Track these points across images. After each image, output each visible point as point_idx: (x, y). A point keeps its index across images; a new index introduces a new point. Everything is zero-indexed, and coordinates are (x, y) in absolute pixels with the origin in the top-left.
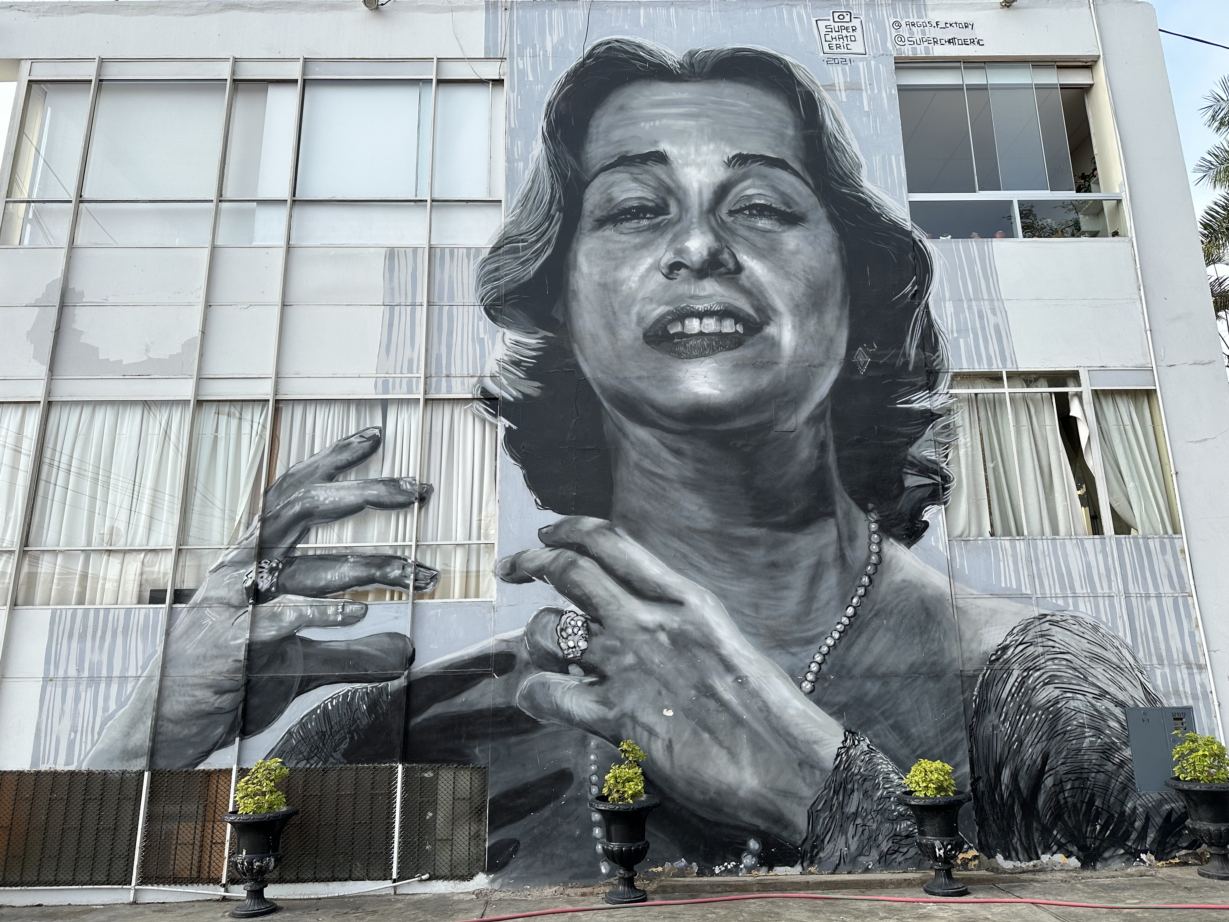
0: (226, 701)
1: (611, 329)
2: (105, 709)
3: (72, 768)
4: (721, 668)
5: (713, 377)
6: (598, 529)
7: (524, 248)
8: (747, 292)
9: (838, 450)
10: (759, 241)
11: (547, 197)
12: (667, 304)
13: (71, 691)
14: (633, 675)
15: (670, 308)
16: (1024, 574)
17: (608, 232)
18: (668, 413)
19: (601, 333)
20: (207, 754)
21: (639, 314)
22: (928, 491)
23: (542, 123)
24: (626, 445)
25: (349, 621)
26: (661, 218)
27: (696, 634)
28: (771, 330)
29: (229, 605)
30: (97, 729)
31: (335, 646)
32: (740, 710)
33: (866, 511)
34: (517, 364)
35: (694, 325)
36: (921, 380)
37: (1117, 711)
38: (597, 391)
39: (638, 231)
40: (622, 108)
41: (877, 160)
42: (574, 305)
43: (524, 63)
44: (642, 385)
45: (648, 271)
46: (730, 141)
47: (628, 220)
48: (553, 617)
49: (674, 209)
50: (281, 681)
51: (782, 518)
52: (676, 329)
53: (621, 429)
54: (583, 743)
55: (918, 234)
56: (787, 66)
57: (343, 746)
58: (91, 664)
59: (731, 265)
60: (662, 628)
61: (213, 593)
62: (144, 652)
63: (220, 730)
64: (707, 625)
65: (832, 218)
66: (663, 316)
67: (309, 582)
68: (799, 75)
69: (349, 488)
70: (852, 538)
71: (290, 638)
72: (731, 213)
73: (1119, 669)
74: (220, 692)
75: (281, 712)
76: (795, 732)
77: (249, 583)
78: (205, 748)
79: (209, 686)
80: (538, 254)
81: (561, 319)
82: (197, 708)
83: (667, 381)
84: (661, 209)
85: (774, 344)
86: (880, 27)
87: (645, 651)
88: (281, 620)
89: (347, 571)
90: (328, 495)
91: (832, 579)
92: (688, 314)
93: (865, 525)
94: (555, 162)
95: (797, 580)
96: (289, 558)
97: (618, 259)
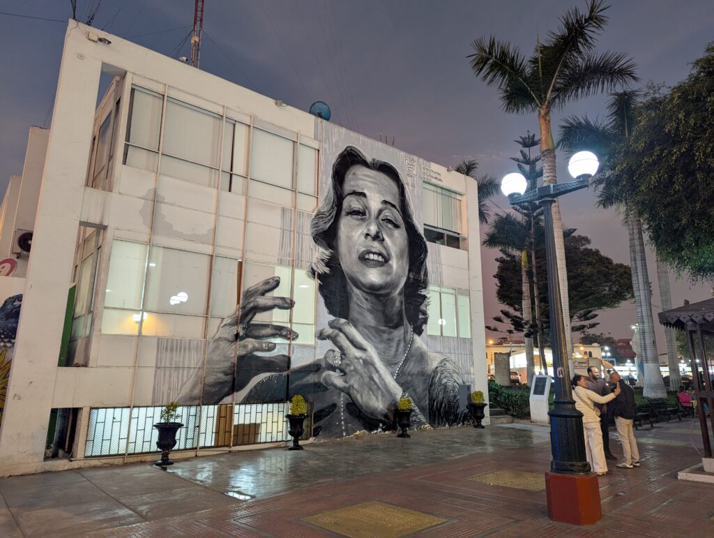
0: (228, 378)
1: (350, 252)
4: (375, 371)
5: (376, 275)
6: (345, 323)
7: (325, 217)
8: (385, 248)
9: (405, 305)
10: (389, 232)
11: (332, 200)
12: (365, 247)
13: (167, 373)
14: (353, 373)
15: (365, 249)
17: (349, 217)
18: (365, 286)
19: (347, 253)
20: (223, 398)
22: (424, 320)
23: (331, 173)
24: (353, 295)
25: (270, 350)
26: (364, 217)
27: (370, 361)
28: (390, 262)
29: (229, 341)
31: (265, 359)
32: (379, 384)
33: (411, 325)
34: (323, 260)
35: (371, 256)
36: (423, 285)
37: (457, 386)
38: (346, 274)
39: (358, 219)
40: (354, 173)
42: (339, 242)
44: (358, 275)
45: (360, 234)
46: (383, 195)
47: (355, 215)
48: (332, 353)
49: (367, 214)
50: (248, 371)
51: (391, 325)
52: (367, 257)
53: (352, 289)
54: (340, 394)
55: (425, 239)
56: (397, 172)
58: (176, 361)
59: (382, 238)
60: (361, 358)
61: (222, 336)
62: (196, 358)
63: (227, 389)
64: (373, 358)
65: (406, 229)
66: (364, 251)
67: (256, 334)
68: (400, 177)
69: (269, 299)
70: (407, 333)
71: (250, 355)
72: (383, 220)
73: (458, 374)
74: (226, 374)
75: (248, 382)
76: (392, 391)
78: (222, 396)
79: (222, 372)
80: (329, 220)
81: (335, 246)
82: (218, 380)
83: (364, 275)
84: (364, 214)
85: (391, 267)
86: (420, 168)
87: (356, 365)
88: (247, 348)
89: (269, 331)
90: (262, 301)
91: (402, 344)
92: (369, 252)
93: (410, 329)
94: (335, 188)
95: (394, 344)
96: (249, 325)
97: (352, 228)
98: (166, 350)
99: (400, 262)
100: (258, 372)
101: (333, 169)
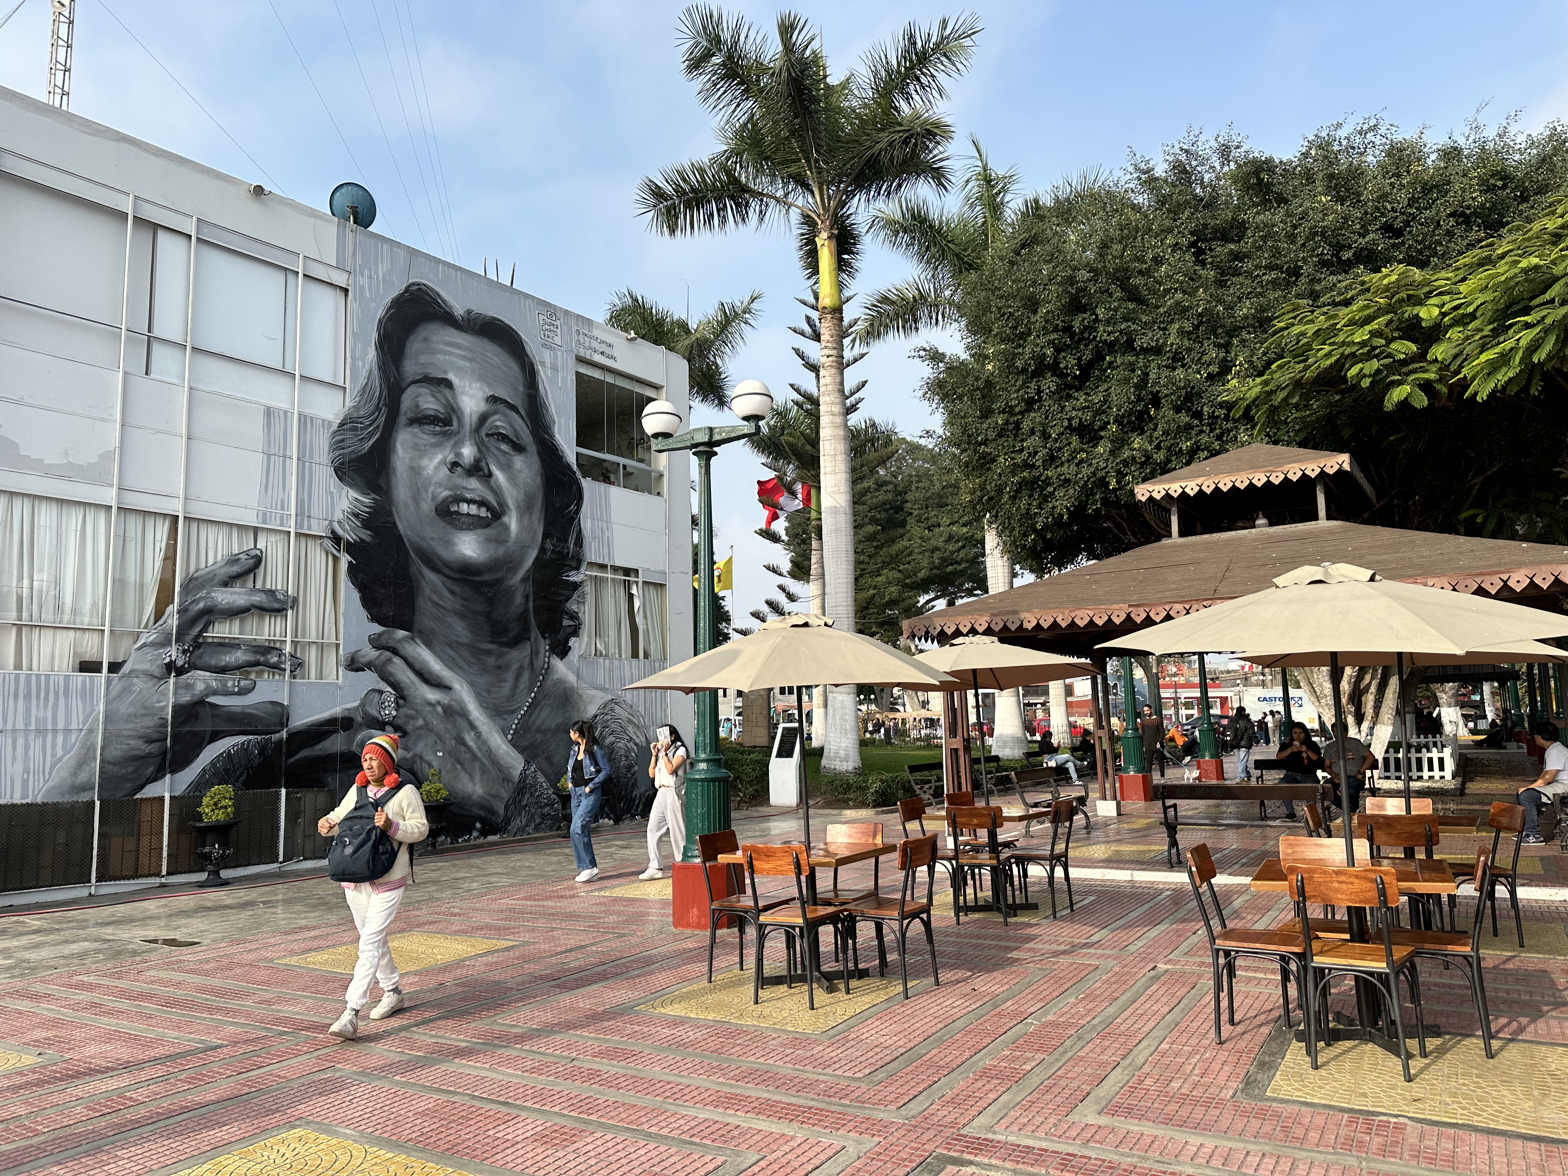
0: (154, 748)
1: (416, 499)
2: (53, 755)
3: (29, 801)
4: (469, 728)
5: (474, 545)
6: (405, 638)
7: (362, 429)
8: (494, 492)
9: (534, 600)
10: (502, 459)
11: (377, 393)
12: (450, 490)
13: (20, 741)
14: (422, 732)
15: (450, 493)
16: (607, 676)
17: (415, 429)
18: (447, 565)
19: (410, 502)
20: (142, 786)
21: (433, 493)
22: (573, 628)
23: (375, 335)
24: (424, 584)
25: (243, 692)
26: (447, 428)
27: (457, 708)
28: (505, 519)
29: (153, 676)
30: (47, 770)
31: (233, 709)
32: (477, 751)
33: (545, 638)
34: (356, 515)
35: (464, 508)
36: (574, 564)
37: (635, 748)
38: (407, 544)
39: (434, 434)
40: (426, 339)
41: (563, 420)
42: (393, 479)
43: (363, 281)
44: (434, 544)
45: (439, 463)
46: (489, 385)
47: (428, 424)
48: (376, 695)
49: (455, 423)
50: (196, 734)
51: (504, 639)
52: (454, 508)
53: (420, 572)
55: (579, 475)
56: (521, 340)
57: (243, 778)
58: (37, 719)
59: (486, 471)
60: (439, 703)
61: (138, 667)
62: (84, 709)
63: (151, 769)
64: (463, 702)
65: (539, 454)
66: (447, 498)
67: (213, 662)
68: (527, 349)
69: (239, 593)
70: (537, 653)
71: (200, 703)
72: (488, 435)
73: (638, 727)
74: (148, 741)
75: (198, 756)
76: (502, 762)
77: (169, 659)
78: (141, 782)
79: (140, 737)
80: (371, 435)
81: (385, 488)
82: (132, 753)
83: (448, 543)
84: (447, 422)
85: (507, 528)
86: (570, 331)
87: (429, 717)
88: (193, 689)
89: (239, 656)
90: (225, 597)
91: (526, 676)
92: (461, 499)
93: (544, 646)
94: (383, 366)
95: (510, 676)
96: (197, 645)
97: (421, 451)
98: (16, 696)
99: (526, 518)
100: (215, 737)
101: (379, 329)
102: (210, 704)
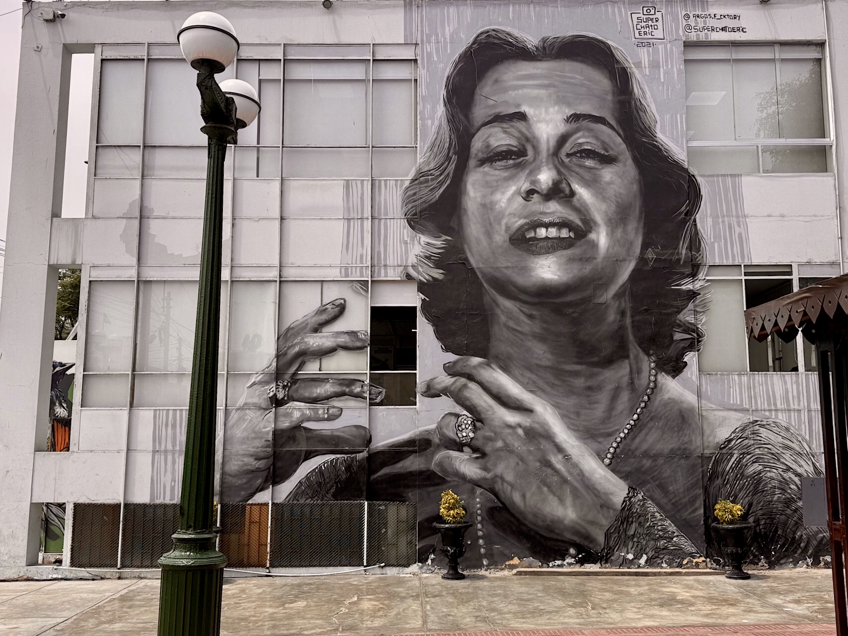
0: (261, 464)
1: (489, 234)
4: (555, 450)
5: (554, 268)
6: (480, 365)
7: (432, 180)
8: (577, 210)
9: (632, 316)
10: (587, 176)
11: (447, 145)
12: (525, 218)
13: (170, 458)
14: (502, 454)
15: (527, 221)
16: (745, 395)
17: (486, 168)
18: (524, 291)
19: (482, 237)
20: (253, 495)
21: (506, 224)
22: (688, 343)
23: (443, 92)
24: (498, 312)
25: (331, 418)
26: (522, 159)
27: (540, 430)
28: (592, 236)
29: (260, 408)
31: (324, 432)
32: (566, 474)
33: (649, 355)
34: (428, 258)
35: (542, 232)
36: (688, 271)
37: (796, 479)
38: (480, 277)
39: (507, 168)
40: (496, 81)
41: (667, 117)
42: (465, 219)
43: (431, 48)
44: (508, 272)
45: (513, 195)
46: (569, 104)
47: (500, 160)
48: (453, 418)
49: (530, 152)
50: (294, 453)
51: (595, 359)
52: (531, 234)
53: (495, 301)
54: (473, 492)
56: (608, 47)
57: (332, 491)
58: (180, 442)
59: (567, 191)
60: (520, 425)
61: (249, 401)
63: (259, 481)
64: (547, 424)
65: (636, 160)
66: (522, 226)
67: (307, 395)
68: (618, 55)
69: (327, 337)
70: (639, 371)
71: (297, 427)
72: (568, 155)
73: (799, 454)
74: (258, 459)
75: (295, 471)
76: (599, 488)
77: (271, 394)
78: (251, 491)
79: (252, 456)
80: (441, 184)
81: (456, 228)
82: (245, 468)
83: (525, 270)
84: (522, 153)
85: (594, 245)
86: (675, 19)
87: (510, 440)
88: (292, 417)
89: (327, 389)
90: (315, 341)
91: (625, 397)
92: (536, 225)
93: (648, 364)
94: (452, 120)
95: (603, 398)
96: (294, 380)
97: (493, 187)
98: (167, 425)
99: (619, 233)
100: (308, 456)
101: (448, 86)
102: (305, 428)
